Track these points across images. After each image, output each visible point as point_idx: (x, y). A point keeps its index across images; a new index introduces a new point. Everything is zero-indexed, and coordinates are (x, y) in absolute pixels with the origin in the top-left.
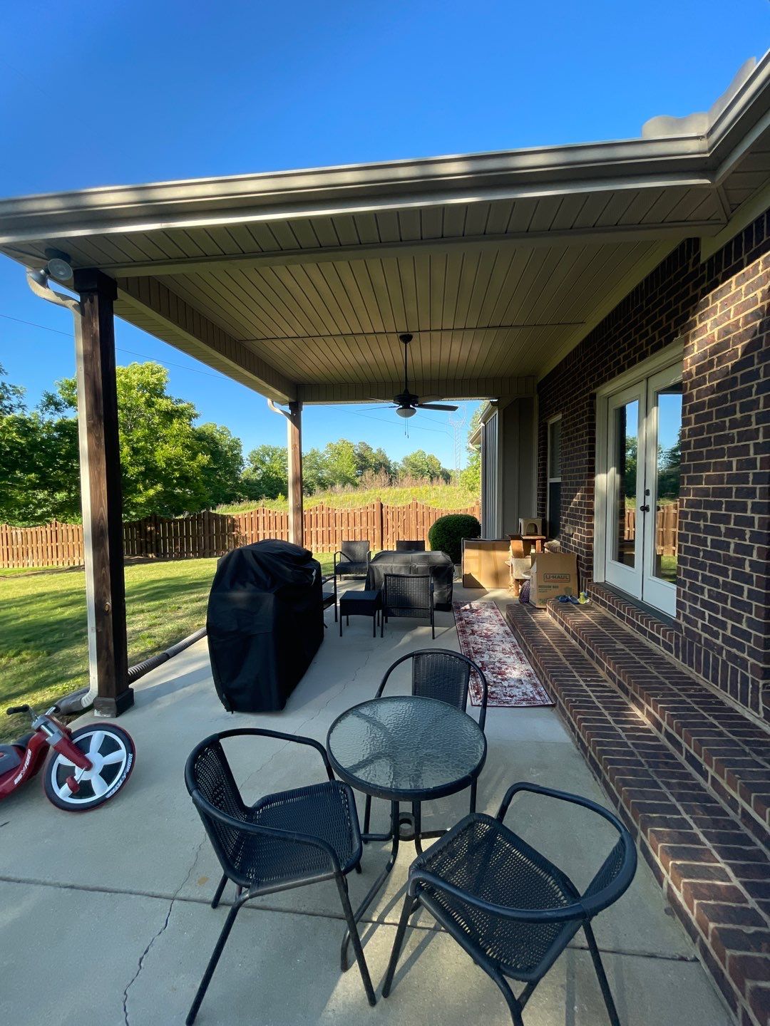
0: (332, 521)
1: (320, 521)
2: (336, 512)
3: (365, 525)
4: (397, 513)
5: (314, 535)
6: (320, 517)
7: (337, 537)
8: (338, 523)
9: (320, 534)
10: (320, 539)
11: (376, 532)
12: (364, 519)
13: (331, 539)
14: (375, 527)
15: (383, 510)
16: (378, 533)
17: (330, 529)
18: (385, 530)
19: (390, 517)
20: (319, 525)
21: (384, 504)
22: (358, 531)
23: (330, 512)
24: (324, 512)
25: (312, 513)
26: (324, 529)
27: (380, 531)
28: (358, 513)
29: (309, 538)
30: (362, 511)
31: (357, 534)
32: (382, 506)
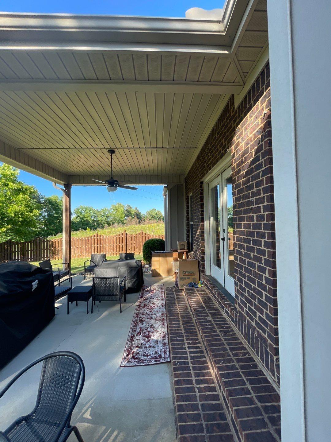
1: (96, 242)
2: (104, 237)
3: (118, 243)
4: (134, 237)
6: (96, 240)
7: (105, 249)
8: (105, 242)
9: (96, 248)
11: (124, 246)
12: (118, 240)
14: (123, 244)
15: (127, 236)
16: (124, 247)
17: (101, 245)
18: (128, 245)
19: (130, 239)
20: (96, 244)
21: (127, 233)
22: (115, 246)
23: (101, 237)
24: (98, 237)
25: (92, 238)
26: (98, 245)
27: (125, 246)
28: (115, 237)
29: (90, 250)
30: (117, 237)
31: (114, 247)
32: (126, 234)
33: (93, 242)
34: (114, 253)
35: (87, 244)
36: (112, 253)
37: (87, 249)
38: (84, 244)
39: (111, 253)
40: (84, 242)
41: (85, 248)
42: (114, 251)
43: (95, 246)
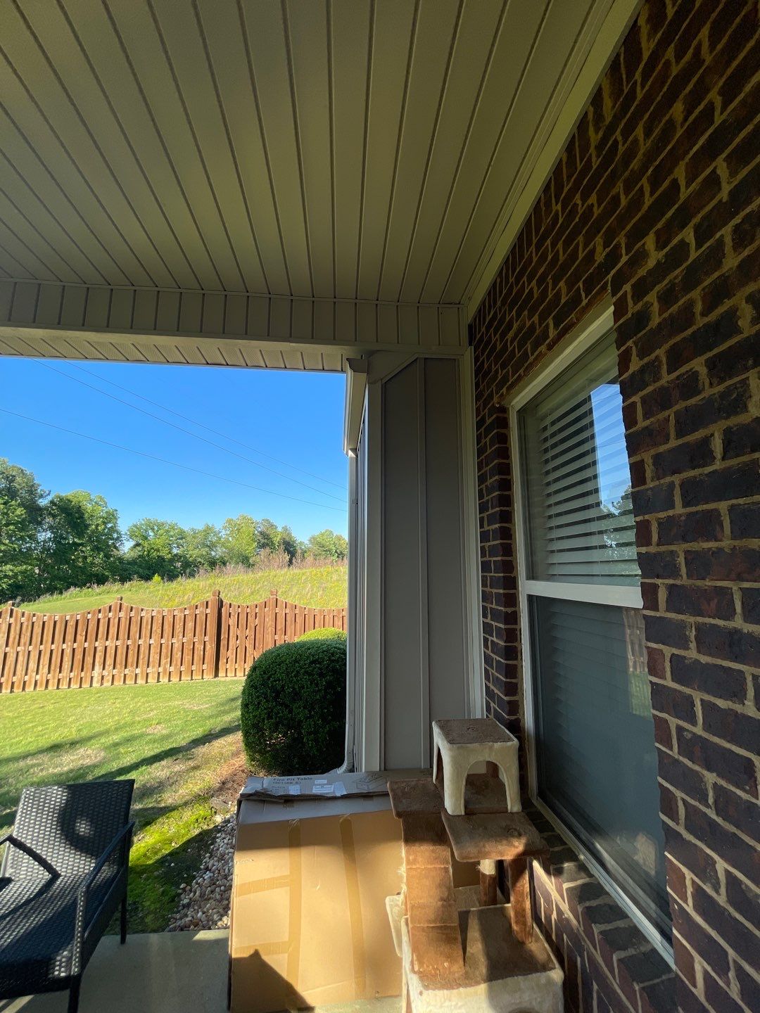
0: (135, 629)
1: (113, 630)
2: (143, 614)
3: (189, 634)
4: (245, 618)
5: (99, 655)
6: (114, 623)
7: (141, 657)
8: (145, 632)
9: (111, 652)
10: (109, 661)
11: (208, 647)
12: (190, 625)
13: (130, 660)
14: (207, 639)
15: (223, 610)
16: (211, 648)
17: (129, 642)
18: (223, 643)
19: (232, 621)
20: (110, 637)
21: (225, 601)
22: (177, 646)
23: (132, 614)
24: (122, 614)
25: (100, 616)
26: (118, 643)
27: (214, 645)
28: (179, 615)
29: (89, 659)
30: (187, 612)
31: (175, 650)
32: (221, 604)
33: (102, 629)
34: (172, 669)
35: (80, 638)
36: (165, 670)
37: (79, 656)
38: (70, 636)
39: (161, 670)
40: (70, 630)
41: (68, 652)
42: (173, 664)
43: (107, 643)
